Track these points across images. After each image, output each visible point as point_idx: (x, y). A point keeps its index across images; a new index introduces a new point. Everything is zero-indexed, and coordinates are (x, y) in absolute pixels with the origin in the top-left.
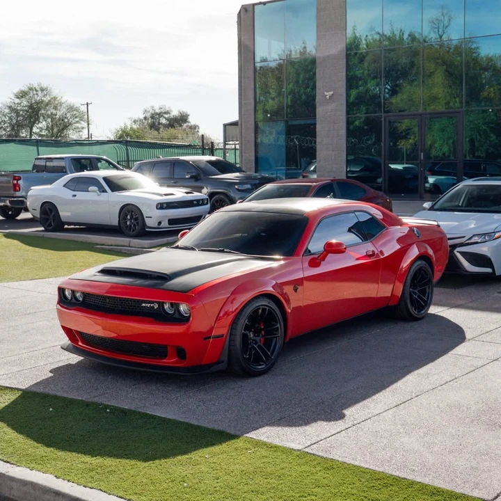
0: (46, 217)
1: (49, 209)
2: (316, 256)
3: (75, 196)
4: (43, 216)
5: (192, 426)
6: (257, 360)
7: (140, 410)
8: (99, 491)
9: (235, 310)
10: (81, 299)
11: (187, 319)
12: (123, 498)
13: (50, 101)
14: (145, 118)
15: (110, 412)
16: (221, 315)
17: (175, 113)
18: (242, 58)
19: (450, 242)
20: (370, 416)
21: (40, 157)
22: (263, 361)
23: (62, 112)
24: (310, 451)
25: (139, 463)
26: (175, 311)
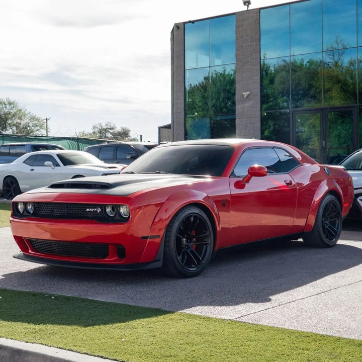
0: (8, 188)
1: (11, 182)
2: (241, 179)
3: (33, 170)
4: (5, 188)
5: (130, 306)
6: (189, 263)
7: (82, 297)
8: (41, 345)
9: (168, 218)
10: (32, 212)
11: (127, 220)
12: (62, 349)
13: (16, 113)
14: (94, 133)
15: (55, 299)
16: (156, 220)
17: (118, 129)
18: (175, 68)
19: (356, 192)
20: (294, 300)
21: (4, 144)
22: (195, 264)
23: (25, 122)
24: (241, 320)
25: (79, 328)
26: (116, 213)
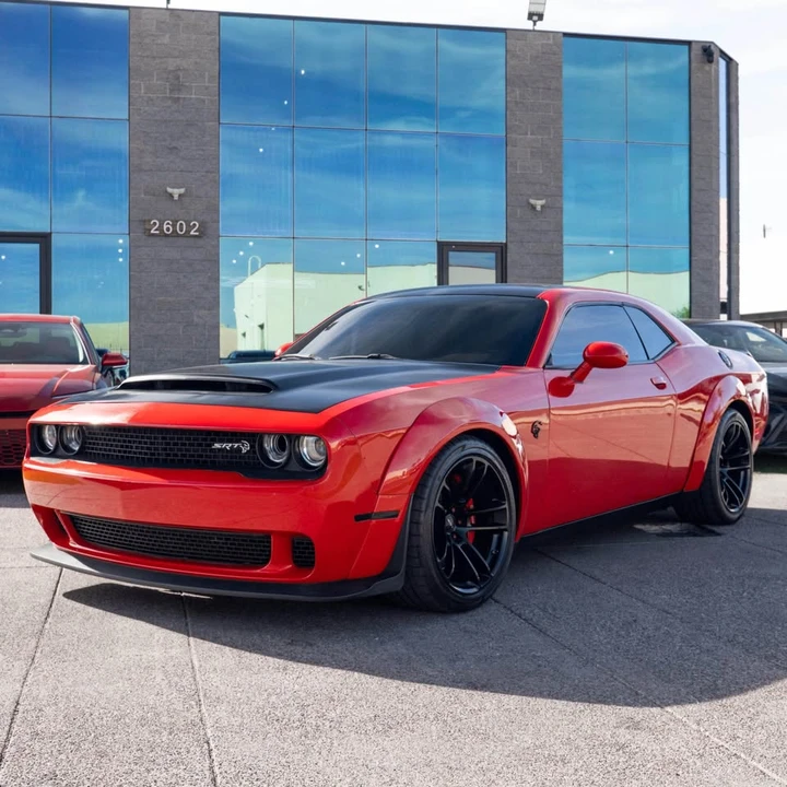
2: (566, 374)
11: (318, 472)
22: (473, 579)
26: (290, 454)
